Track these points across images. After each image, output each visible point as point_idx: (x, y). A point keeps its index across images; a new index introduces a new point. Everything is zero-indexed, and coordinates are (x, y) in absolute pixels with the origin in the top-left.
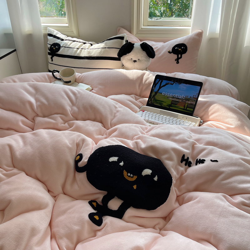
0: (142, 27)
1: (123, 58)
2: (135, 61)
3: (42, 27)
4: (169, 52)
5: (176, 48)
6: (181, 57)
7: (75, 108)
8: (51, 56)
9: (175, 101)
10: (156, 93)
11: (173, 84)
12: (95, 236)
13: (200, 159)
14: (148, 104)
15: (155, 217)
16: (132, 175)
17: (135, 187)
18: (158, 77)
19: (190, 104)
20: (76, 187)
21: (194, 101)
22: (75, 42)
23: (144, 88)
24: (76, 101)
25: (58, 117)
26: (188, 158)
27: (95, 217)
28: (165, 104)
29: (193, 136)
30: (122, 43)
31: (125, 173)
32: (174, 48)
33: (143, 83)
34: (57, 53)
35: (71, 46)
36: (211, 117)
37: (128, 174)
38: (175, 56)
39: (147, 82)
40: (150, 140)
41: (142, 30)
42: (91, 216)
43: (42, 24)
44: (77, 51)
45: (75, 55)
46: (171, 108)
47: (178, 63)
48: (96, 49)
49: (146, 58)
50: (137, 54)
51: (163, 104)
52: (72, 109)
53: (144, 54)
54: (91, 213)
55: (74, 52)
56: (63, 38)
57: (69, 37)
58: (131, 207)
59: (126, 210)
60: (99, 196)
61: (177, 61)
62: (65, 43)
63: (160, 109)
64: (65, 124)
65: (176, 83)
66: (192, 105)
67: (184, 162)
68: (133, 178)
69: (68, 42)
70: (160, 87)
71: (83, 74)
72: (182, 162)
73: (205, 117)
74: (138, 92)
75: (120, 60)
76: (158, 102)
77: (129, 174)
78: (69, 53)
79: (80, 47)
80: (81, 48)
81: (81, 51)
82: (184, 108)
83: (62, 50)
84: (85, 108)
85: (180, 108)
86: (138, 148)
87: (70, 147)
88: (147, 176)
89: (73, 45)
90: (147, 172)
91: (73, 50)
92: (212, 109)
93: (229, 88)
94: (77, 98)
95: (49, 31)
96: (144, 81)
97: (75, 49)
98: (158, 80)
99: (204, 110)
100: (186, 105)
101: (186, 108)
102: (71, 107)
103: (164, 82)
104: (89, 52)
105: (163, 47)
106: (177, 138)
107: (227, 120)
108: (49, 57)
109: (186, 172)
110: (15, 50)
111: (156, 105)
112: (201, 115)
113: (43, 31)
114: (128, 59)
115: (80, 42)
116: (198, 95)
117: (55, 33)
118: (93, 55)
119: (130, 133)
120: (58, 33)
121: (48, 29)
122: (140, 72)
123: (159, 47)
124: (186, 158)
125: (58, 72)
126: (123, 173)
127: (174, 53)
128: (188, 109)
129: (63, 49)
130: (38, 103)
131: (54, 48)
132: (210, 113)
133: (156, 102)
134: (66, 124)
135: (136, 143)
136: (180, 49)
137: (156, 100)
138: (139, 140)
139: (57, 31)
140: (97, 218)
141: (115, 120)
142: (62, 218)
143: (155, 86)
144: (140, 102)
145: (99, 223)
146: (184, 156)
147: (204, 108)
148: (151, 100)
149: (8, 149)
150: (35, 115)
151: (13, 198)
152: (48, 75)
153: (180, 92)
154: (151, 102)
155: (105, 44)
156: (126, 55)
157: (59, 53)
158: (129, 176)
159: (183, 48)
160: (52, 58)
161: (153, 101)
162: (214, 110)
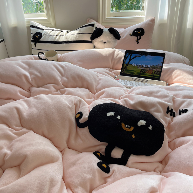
0: (107, 18)
1: (95, 40)
2: (105, 43)
3: (25, 20)
4: (131, 35)
5: (136, 32)
6: (140, 39)
7: (65, 78)
8: (34, 43)
9: (144, 70)
10: (127, 65)
11: (141, 56)
12: (105, 182)
13: (182, 110)
14: (121, 74)
15: (154, 161)
16: (129, 127)
17: (133, 136)
18: (127, 52)
19: (156, 71)
20: (80, 141)
21: (160, 68)
22: (54, 31)
23: (116, 62)
24: (65, 72)
25: (51, 86)
26: (172, 109)
27: (103, 165)
28: (135, 73)
29: (170, 93)
30: (93, 29)
31: (123, 125)
32: (134, 32)
33: (115, 58)
34: (39, 40)
35: (50, 34)
36: (174, 80)
37: (125, 125)
38: (136, 38)
39: (118, 57)
40: (137, 97)
41: (107, 20)
42: (99, 165)
43: (25, 19)
45: (55, 41)
46: (141, 75)
47: (138, 43)
48: (72, 35)
49: (114, 40)
50: (106, 36)
51: (134, 73)
52: (62, 79)
53: (112, 36)
54: (98, 162)
55: (54, 38)
56: (43, 29)
57: (48, 28)
58: (132, 154)
59: (129, 157)
60: (102, 147)
61: (137, 41)
62: (46, 32)
63: (132, 77)
64: (57, 91)
65: (143, 55)
66: (158, 71)
67: (169, 113)
68: (130, 129)
69: (48, 31)
70: (130, 60)
71: (64, 54)
72: (167, 113)
73: (169, 81)
74: (111, 65)
75: (92, 43)
76: (130, 71)
77: (127, 126)
78: (49, 39)
79: (58, 34)
80: (60, 35)
81: (60, 37)
82: (152, 74)
83: (44, 38)
84: (74, 78)
85: (149, 75)
86: (127, 105)
87: (71, 107)
88: (142, 126)
89: (52, 33)
90: (142, 123)
91: (53, 37)
92: (175, 74)
93: (182, 59)
94: (65, 70)
95: (31, 24)
96: (115, 57)
97: (55, 36)
98: (128, 54)
99: (169, 75)
100: (153, 72)
101: (154, 75)
102: (61, 78)
103: (133, 56)
104: (67, 38)
105: (125, 32)
106: (159, 94)
108: (33, 44)
109: (172, 121)
110: (3, 40)
111: (128, 74)
112: (166, 79)
113: (26, 24)
114: (100, 41)
115: (58, 31)
116: (162, 63)
117: (37, 25)
118: (70, 40)
119: (117, 94)
120: (39, 25)
121: (31, 22)
122: (111, 50)
123: (122, 32)
124: (170, 109)
125: (43, 54)
126: (121, 125)
127: (135, 36)
128: (155, 75)
129: (44, 36)
130: (33, 76)
131: (37, 36)
132: (173, 77)
133: (128, 72)
134: (59, 92)
135: (125, 101)
136: (139, 32)
137: (128, 70)
138: (127, 99)
139: (38, 24)
140: (104, 166)
141: (99, 86)
142: (73, 169)
143: (126, 59)
144: (114, 73)
145: (107, 170)
146: (168, 108)
147: (168, 74)
148: (123, 71)
149: (15, 111)
150: (30, 86)
151: (28, 153)
152: (34, 57)
153: (148, 63)
154: (124, 72)
155: (80, 31)
156: (97, 38)
157: (41, 40)
158: (127, 128)
159: (141, 31)
160: (35, 44)
161: (125, 71)
162: (176, 75)
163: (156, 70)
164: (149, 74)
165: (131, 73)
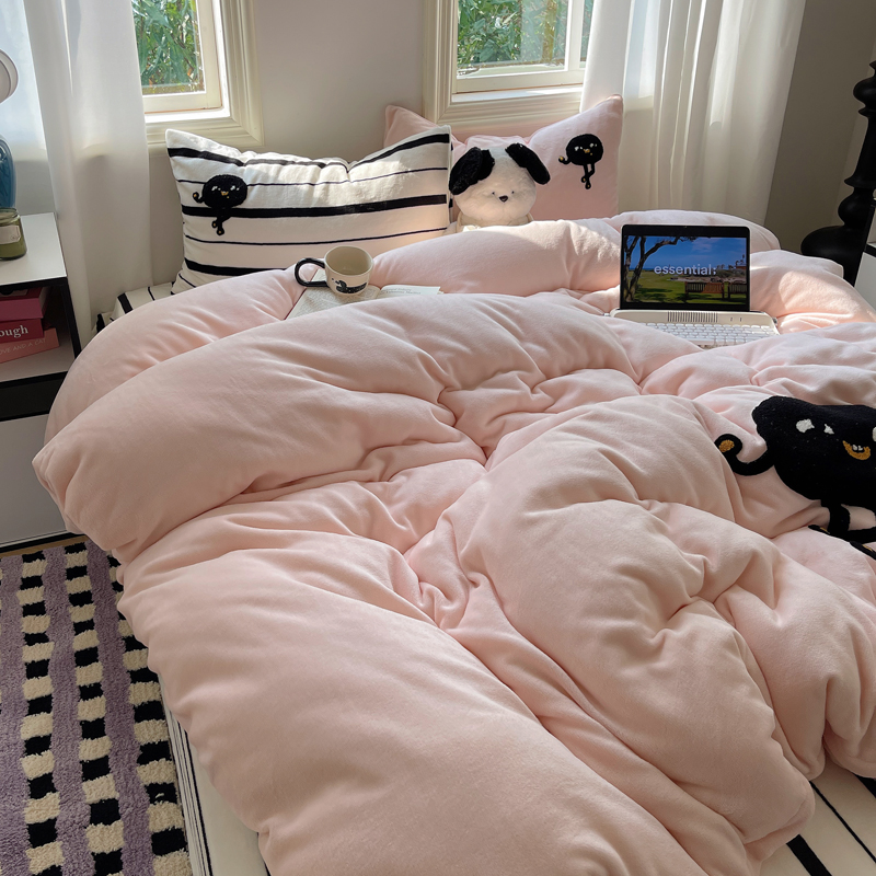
2: (504, 198)
4: (563, 161)
5: (577, 148)
6: (593, 172)
7: (534, 347)
8: (215, 219)
9: (694, 283)
10: (637, 272)
14: (624, 305)
16: (861, 449)
18: (629, 231)
19: (733, 284)
20: (760, 508)
21: (742, 273)
22: (290, 166)
23: (582, 266)
25: (516, 377)
28: (670, 297)
31: (846, 445)
32: (570, 150)
33: (577, 253)
35: (281, 179)
36: (788, 306)
37: (853, 447)
38: (579, 171)
44: (310, 193)
45: (312, 206)
46: (689, 302)
47: (588, 186)
48: (376, 177)
50: (506, 178)
51: (664, 296)
55: (302, 196)
60: (821, 511)
62: (259, 172)
63: (668, 311)
64: (534, 393)
65: (681, 238)
66: (740, 284)
69: (266, 169)
70: (644, 257)
73: (773, 308)
76: (651, 293)
77: (855, 448)
78: (287, 202)
79: (314, 178)
80: (322, 180)
81: (326, 190)
82: (723, 295)
83: (256, 196)
85: (713, 299)
89: (286, 174)
91: (297, 190)
92: (786, 286)
93: (760, 233)
95: (173, 141)
96: (576, 248)
97: (305, 188)
98: (631, 238)
99: (767, 291)
100: (726, 287)
101: (729, 296)
103: (650, 242)
104: (360, 192)
107: (831, 305)
111: (648, 302)
113: (147, 141)
114: (486, 193)
115: (306, 164)
116: (745, 258)
121: (170, 133)
126: (845, 447)
128: (732, 296)
129: (257, 191)
130: (442, 355)
133: (645, 296)
136: (587, 151)
137: (644, 291)
138: (783, 380)
143: (629, 256)
144: (591, 303)
147: (764, 288)
148: (629, 292)
153: (701, 260)
154: (630, 298)
155: (402, 160)
156: (477, 185)
157: (248, 204)
160: (217, 225)
161: (636, 293)
162: (790, 288)
163: (732, 281)
164: (715, 296)
165: (657, 296)
